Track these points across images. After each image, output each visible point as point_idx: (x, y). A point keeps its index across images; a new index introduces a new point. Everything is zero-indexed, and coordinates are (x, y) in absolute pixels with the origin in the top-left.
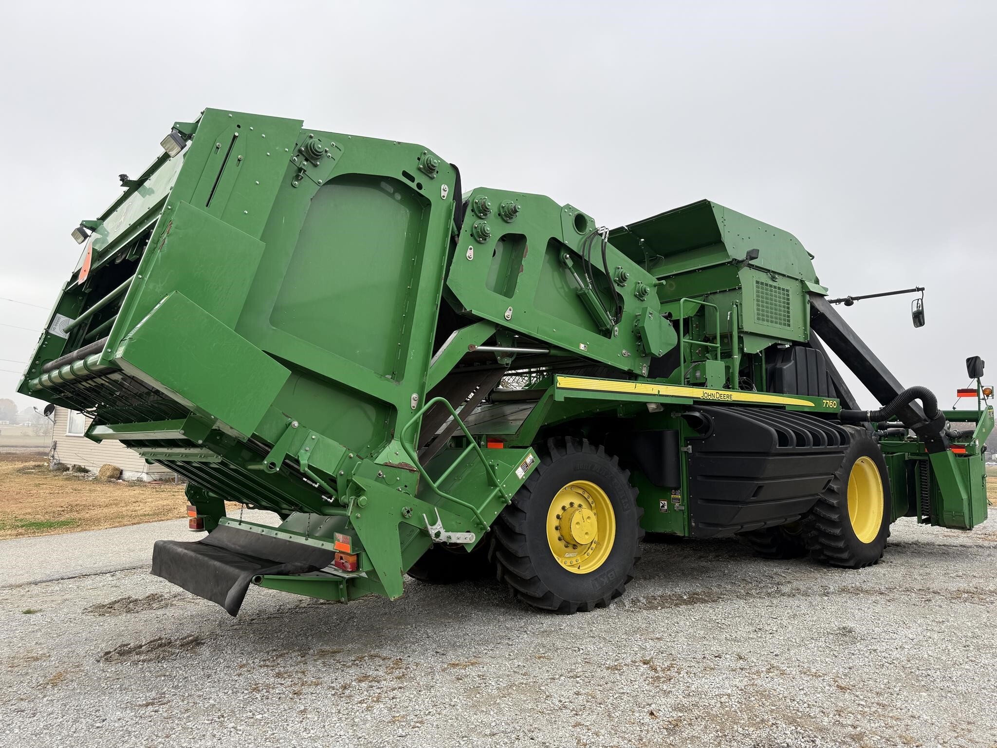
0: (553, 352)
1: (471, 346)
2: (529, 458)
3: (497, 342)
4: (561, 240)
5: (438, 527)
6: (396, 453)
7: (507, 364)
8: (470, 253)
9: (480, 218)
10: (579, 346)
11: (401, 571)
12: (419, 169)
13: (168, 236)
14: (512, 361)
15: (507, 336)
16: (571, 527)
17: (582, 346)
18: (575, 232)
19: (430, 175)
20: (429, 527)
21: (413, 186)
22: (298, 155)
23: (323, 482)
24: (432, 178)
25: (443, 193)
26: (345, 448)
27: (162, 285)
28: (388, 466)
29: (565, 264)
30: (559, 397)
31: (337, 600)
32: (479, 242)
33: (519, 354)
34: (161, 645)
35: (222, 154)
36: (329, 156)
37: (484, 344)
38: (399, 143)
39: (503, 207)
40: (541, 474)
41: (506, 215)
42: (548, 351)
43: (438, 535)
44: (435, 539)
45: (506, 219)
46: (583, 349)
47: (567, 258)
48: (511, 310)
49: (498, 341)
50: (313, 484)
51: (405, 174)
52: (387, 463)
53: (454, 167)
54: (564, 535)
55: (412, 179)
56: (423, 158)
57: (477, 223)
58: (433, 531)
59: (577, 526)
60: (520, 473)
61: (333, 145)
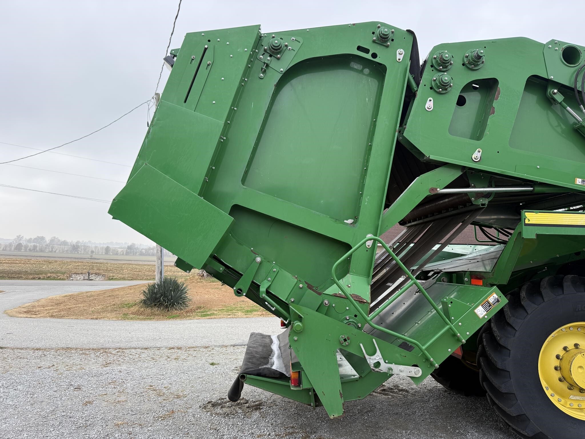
0: (538, 189)
1: (432, 189)
2: (492, 297)
3: (470, 184)
4: (544, 76)
5: (378, 357)
6: (348, 286)
7: (483, 205)
8: (430, 104)
9: (440, 71)
10: (574, 181)
11: (340, 393)
12: (374, 41)
13: (152, 127)
14: (489, 202)
15: (483, 178)
16: (571, 370)
17: (579, 181)
18: (564, 65)
19: (385, 44)
20: (367, 357)
21: (368, 56)
22: (264, 54)
23: (278, 307)
24: (387, 47)
25: (398, 57)
26: (296, 280)
27: (148, 161)
28: (338, 297)
29: (554, 100)
30: (529, 234)
31: (309, 403)
32: (439, 93)
33: (497, 194)
34: (239, 404)
35: (196, 63)
36: (290, 49)
37: (447, 187)
38: (354, 24)
39: (467, 57)
40: (529, 312)
41: (470, 63)
42: (532, 189)
43: (378, 364)
44: (374, 368)
45: (471, 67)
46: (580, 184)
47: (555, 94)
48: (479, 152)
49: (470, 182)
50: (272, 308)
51: (359, 48)
52: (336, 294)
53: (410, 32)
54: (565, 376)
55: (367, 51)
56: (377, 32)
57: (436, 76)
58: (372, 361)
59: (580, 370)
60: (481, 312)
61: (293, 39)
